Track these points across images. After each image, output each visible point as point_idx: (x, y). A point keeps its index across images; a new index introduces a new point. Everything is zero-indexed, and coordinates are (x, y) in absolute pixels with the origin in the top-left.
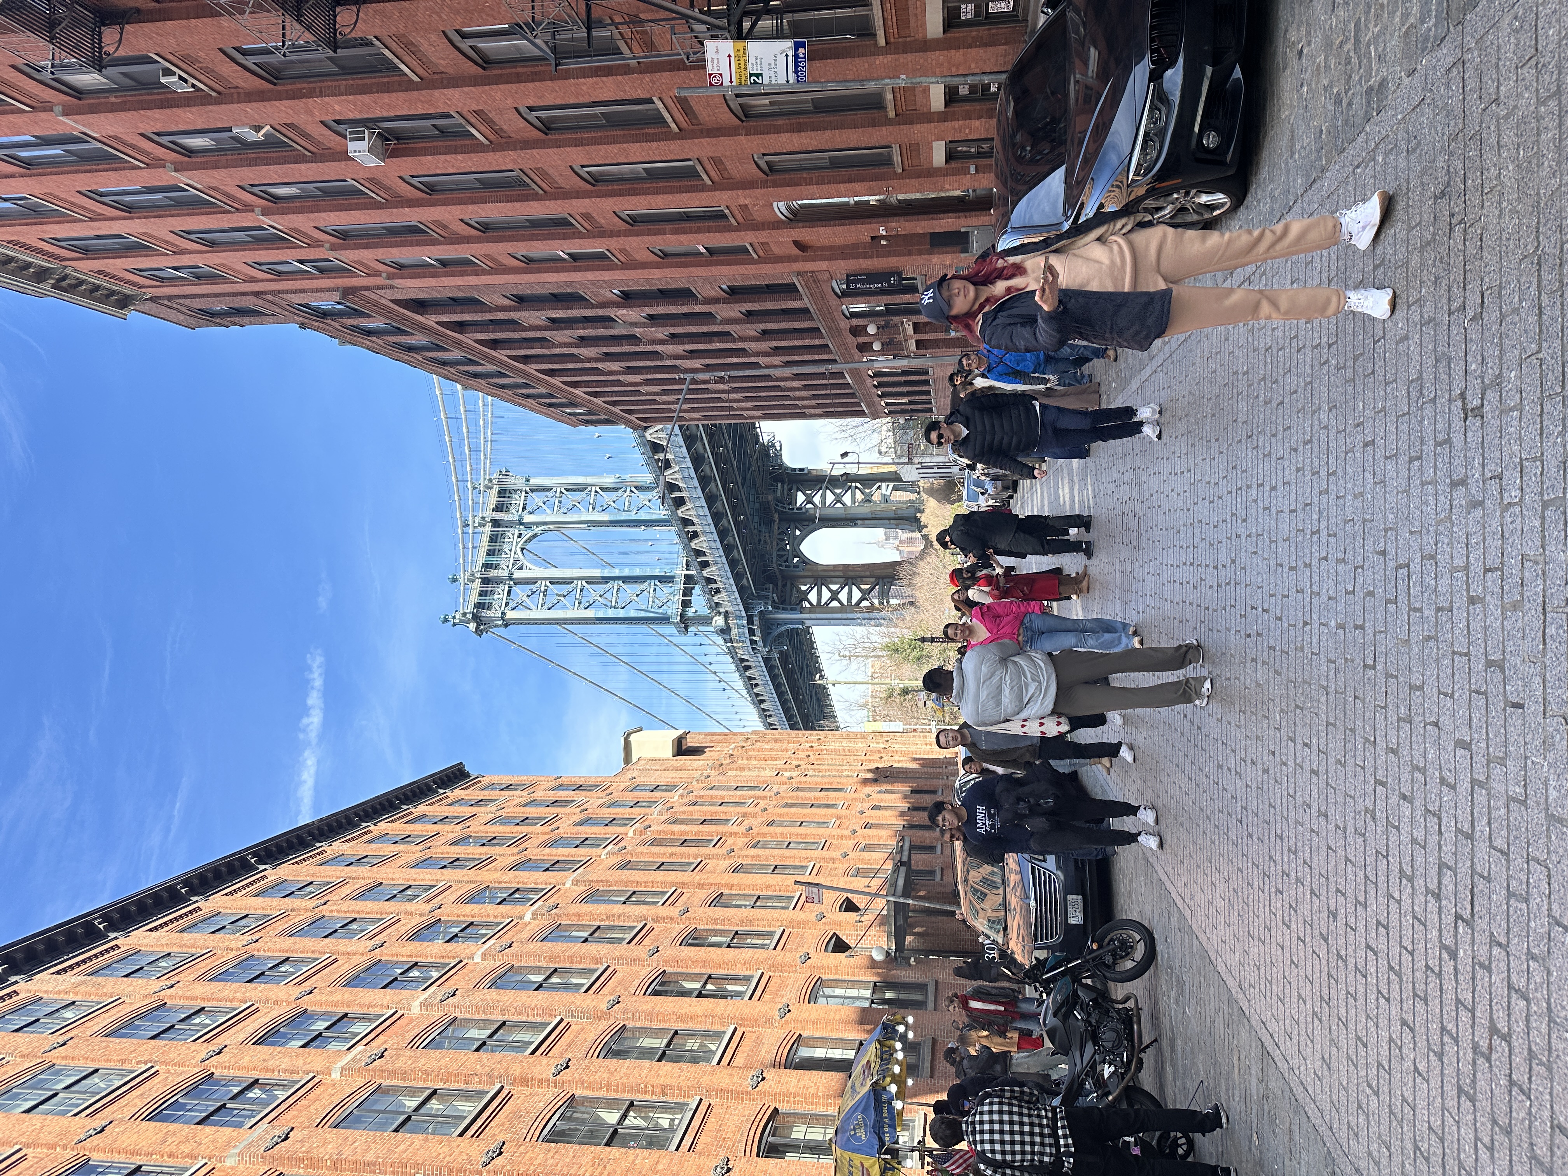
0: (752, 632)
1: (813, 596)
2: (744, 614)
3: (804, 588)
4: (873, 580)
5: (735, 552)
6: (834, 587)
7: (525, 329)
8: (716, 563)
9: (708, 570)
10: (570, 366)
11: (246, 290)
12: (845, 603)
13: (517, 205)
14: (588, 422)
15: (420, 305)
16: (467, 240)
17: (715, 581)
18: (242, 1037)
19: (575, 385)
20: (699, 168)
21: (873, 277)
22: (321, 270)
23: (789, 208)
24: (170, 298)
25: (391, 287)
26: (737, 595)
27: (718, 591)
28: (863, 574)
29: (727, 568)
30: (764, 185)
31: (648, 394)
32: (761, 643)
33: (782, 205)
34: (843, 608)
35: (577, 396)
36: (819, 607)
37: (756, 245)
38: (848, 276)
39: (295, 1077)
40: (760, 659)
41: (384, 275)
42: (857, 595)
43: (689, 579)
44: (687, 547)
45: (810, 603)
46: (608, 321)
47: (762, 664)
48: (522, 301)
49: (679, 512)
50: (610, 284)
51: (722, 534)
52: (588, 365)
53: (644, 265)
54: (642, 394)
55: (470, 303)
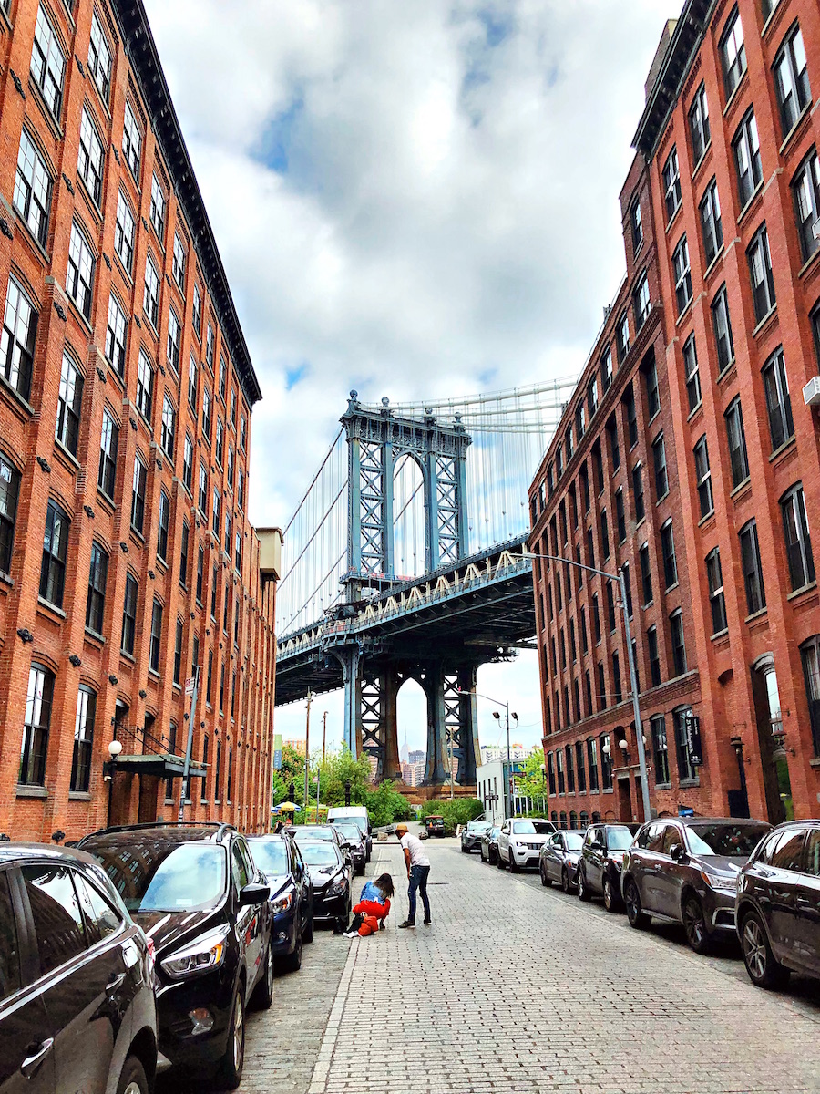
0: (341, 637)
1: (370, 689)
2: (356, 631)
3: (377, 681)
4: (384, 742)
5: (409, 623)
6: (377, 708)
7: (627, 450)
8: (399, 607)
9: (394, 601)
10: (591, 487)
11: (658, 234)
12: (364, 718)
13: (758, 440)
14: (533, 503)
15: (648, 367)
16: (717, 401)
17: (384, 606)
18: (79, 209)
19: (572, 492)
20: (803, 589)
21: (698, 741)
22: (680, 290)
23: (764, 666)
24: (648, 180)
25: (666, 343)
26: (373, 625)
27: (376, 609)
28: (389, 732)
29: (396, 617)
30: (791, 644)
31: (563, 550)
32: (332, 645)
33: (769, 659)
34: (359, 716)
35: (561, 493)
36: (360, 695)
37: (724, 638)
38: (697, 718)
39: (47, 247)
40: (317, 645)
41: (677, 338)
42: (371, 727)
43: (385, 586)
44: (412, 584)
45: (364, 687)
46: (639, 514)
47: (313, 647)
48: (655, 448)
49: (442, 578)
50: (677, 516)
51: (425, 613)
52: (592, 501)
53: (698, 544)
54: (563, 544)
55: (651, 405)
